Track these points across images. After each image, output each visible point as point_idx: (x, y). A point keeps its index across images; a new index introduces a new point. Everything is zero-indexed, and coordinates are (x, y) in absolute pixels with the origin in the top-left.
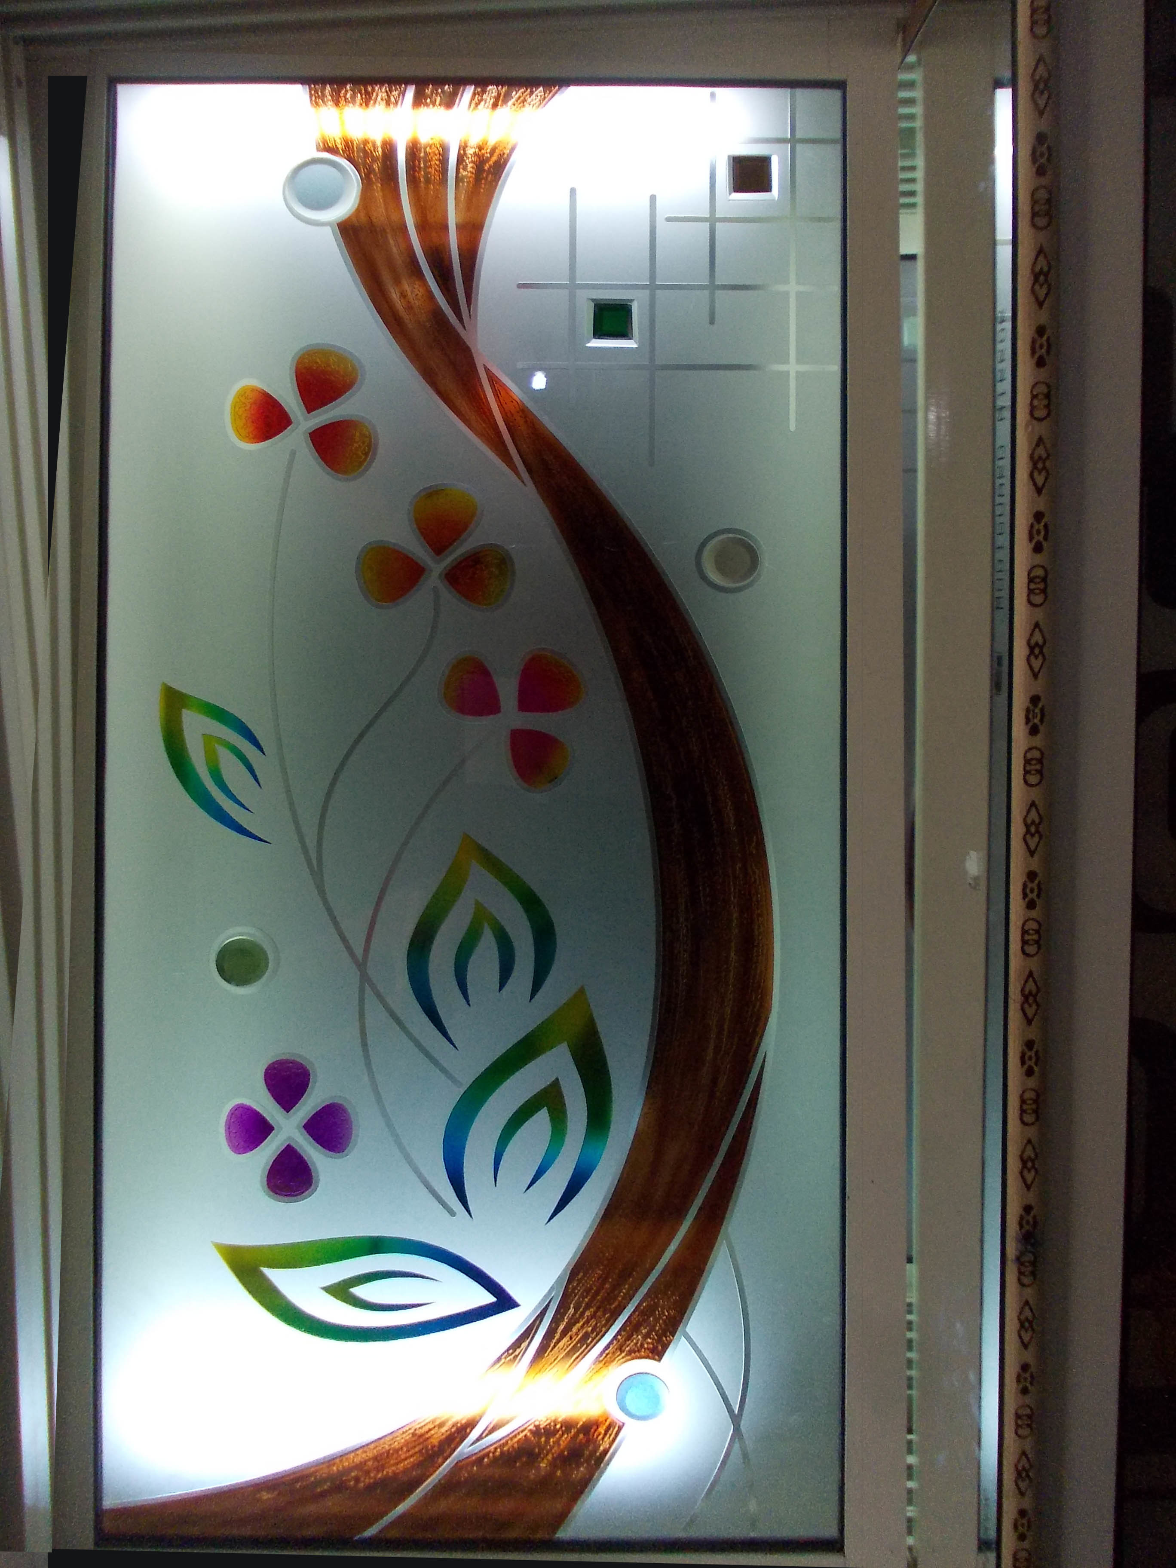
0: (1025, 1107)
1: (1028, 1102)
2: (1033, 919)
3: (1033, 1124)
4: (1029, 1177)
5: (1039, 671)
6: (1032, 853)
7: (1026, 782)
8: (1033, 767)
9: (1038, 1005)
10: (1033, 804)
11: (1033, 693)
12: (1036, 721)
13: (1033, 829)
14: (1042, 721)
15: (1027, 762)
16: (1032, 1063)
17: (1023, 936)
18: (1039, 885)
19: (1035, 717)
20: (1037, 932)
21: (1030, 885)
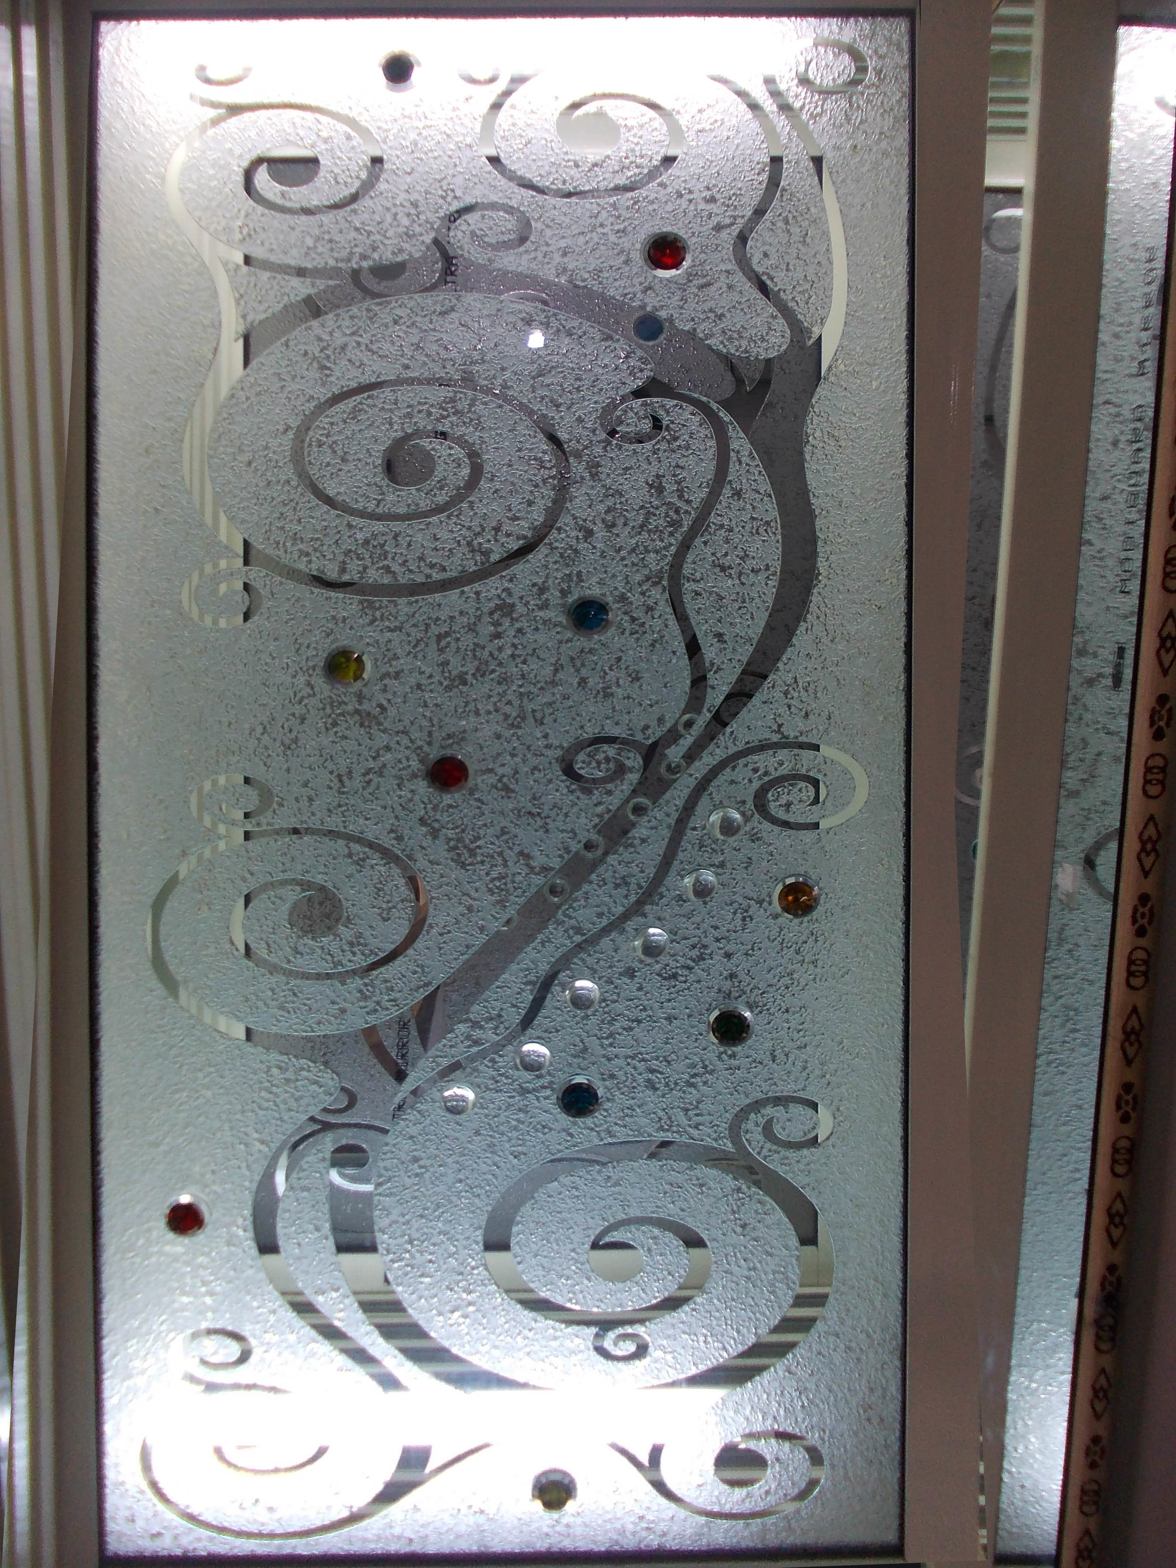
0: (1117, 1157)
1: (1122, 1151)
2: (1141, 948)
3: (1126, 1175)
4: (1116, 1233)
5: (1170, 667)
6: (1146, 874)
7: (1145, 792)
8: (1155, 776)
9: (1140, 1045)
10: (1151, 818)
11: (1162, 691)
12: (1162, 724)
13: (1149, 847)
14: (1168, 724)
15: (1148, 770)
16: (1128, 1109)
17: (1129, 966)
18: (1151, 911)
19: (1160, 720)
20: (1146, 962)
21: (1141, 910)
